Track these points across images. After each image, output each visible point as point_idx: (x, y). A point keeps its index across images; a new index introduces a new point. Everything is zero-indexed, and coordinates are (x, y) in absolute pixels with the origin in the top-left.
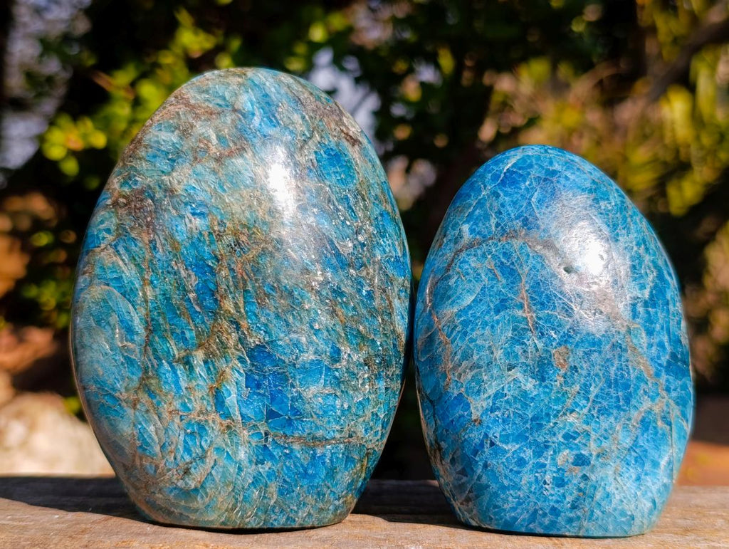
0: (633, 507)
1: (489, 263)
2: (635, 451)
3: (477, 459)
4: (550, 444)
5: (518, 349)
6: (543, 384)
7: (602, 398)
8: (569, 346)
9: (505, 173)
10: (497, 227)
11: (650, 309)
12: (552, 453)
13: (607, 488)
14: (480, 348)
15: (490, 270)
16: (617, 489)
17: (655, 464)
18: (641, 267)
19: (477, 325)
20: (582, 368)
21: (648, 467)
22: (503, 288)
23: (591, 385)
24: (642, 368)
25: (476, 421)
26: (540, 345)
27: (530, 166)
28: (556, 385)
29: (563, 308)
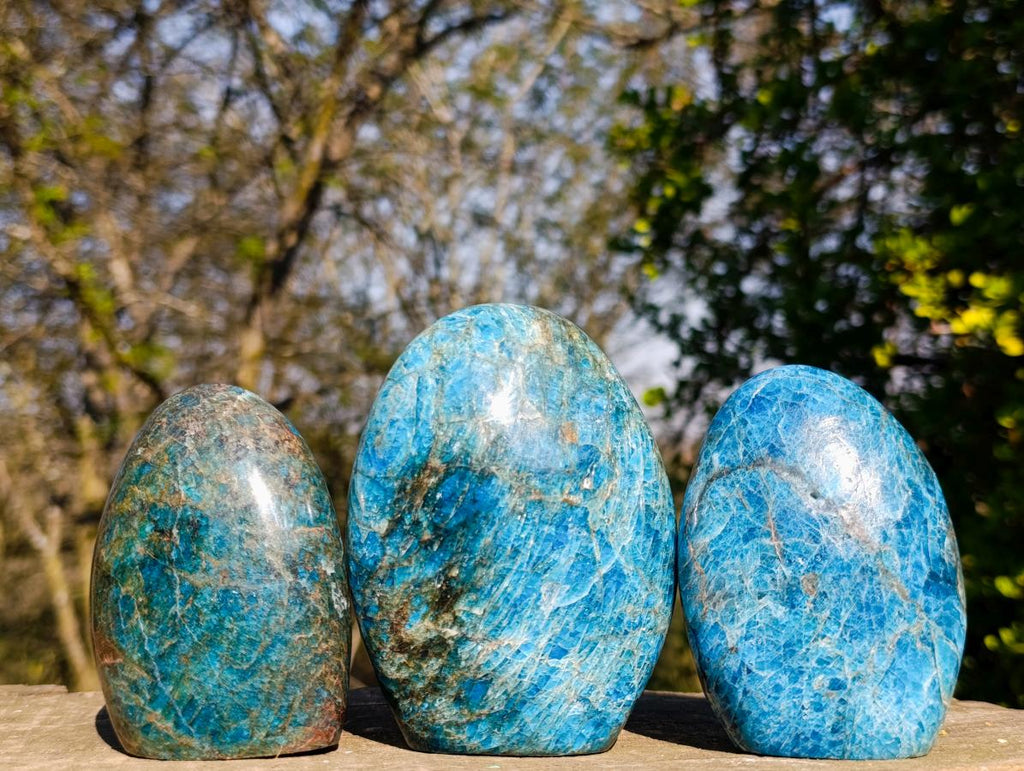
0: (897, 730)
1: (737, 493)
2: (893, 674)
3: (737, 686)
4: (804, 670)
5: (767, 577)
6: (793, 611)
7: (854, 622)
8: (817, 572)
9: (753, 400)
10: (744, 455)
11: (903, 530)
12: (807, 678)
13: (867, 711)
14: (732, 577)
15: (738, 500)
16: (878, 712)
17: (917, 686)
18: (894, 487)
19: (727, 555)
20: (831, 592)
21: (909, 689)
22: (751, 517)
23: (841, 610)
24: (896, 590)
25: (732, 649)
26: (788, 573)
27: (778, 391)
28: (806, 612)
29: (810, 535)
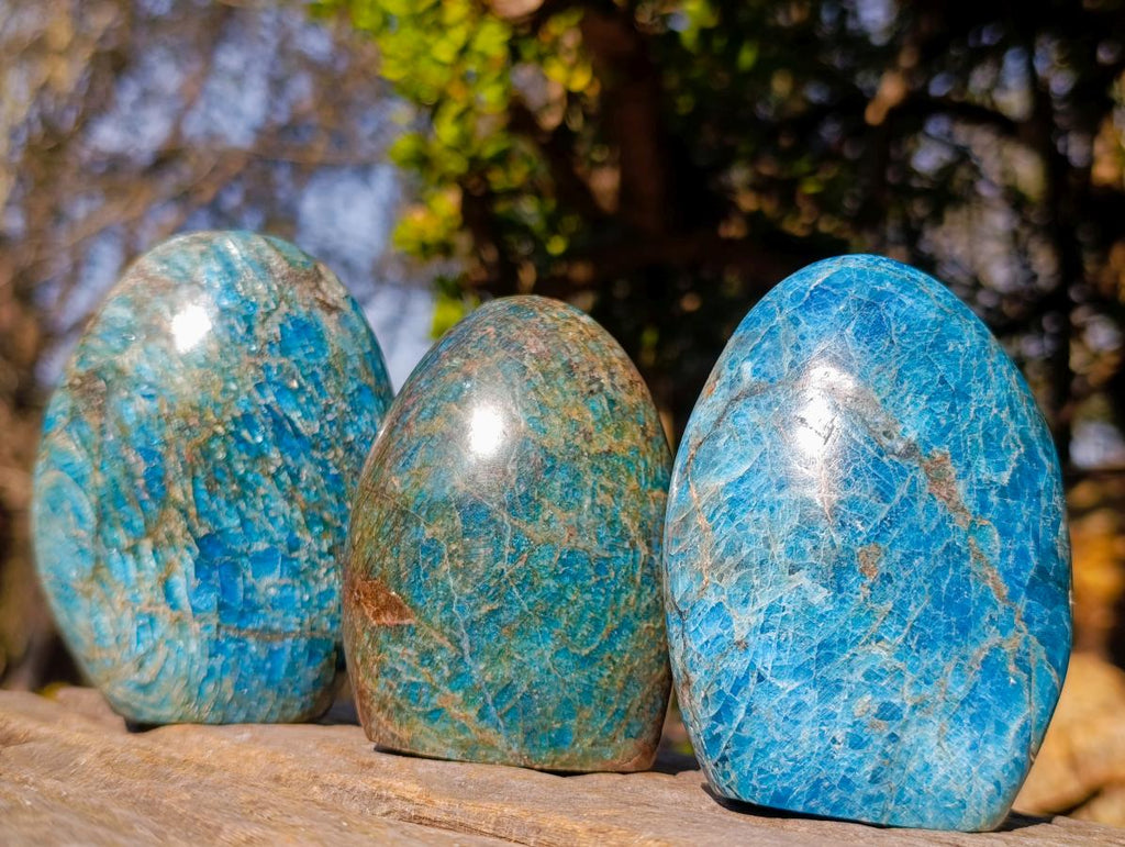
0: (964, 787)
1: (775, 418)
2: (971, 706)
3: (738, 699)
4: (843, 685)
5: (806, 544)
6: (840, 596)
7: (926, 623)
8: (881, 544)
9: (811, 292)
10: (791, 367)
11: (1009, 500)
12: (846, 697)
13: (926, 756)
14: (752, 539)
15: (776, 429)
16: (941, 759)
17: (1001, 728)
18: (1001, 439)
19: (750, 505)
20: (898, 577)
21: (990, 730)
22: (792, 455)
23: (910, 603)
24: (990, 584)
25: (739, 643)
26: (839, 540)
27: (849, 283)
28: (858, 600)
29: (877, 489)
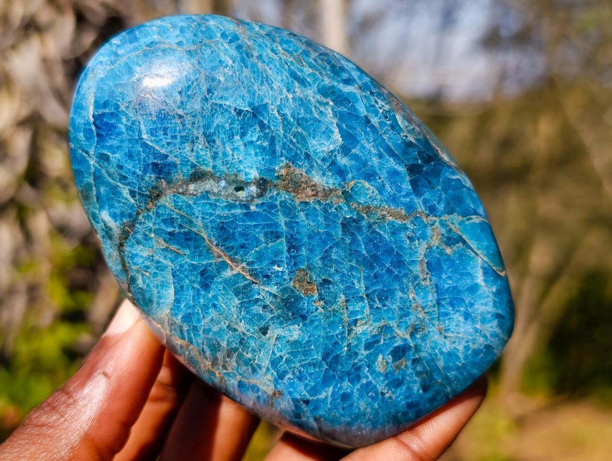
0: (481, 340)
1: (158, 243)
2: (445, 299)
3: (304, 419)
4: (359, 364)
5: (257, 309)
6: (308, 322)
7: (373, 284)
8: (302, 267)
9: (94, 123)
10: (133, 196)
11: (353, 151)
12: (367, 369)
13: (444, 350)
14: (221, 333)
15: (166, 249)
16: (454, 342)
17: (474, 288)
18: (311, 112)
19: (198, 314)
20: (330, 275)
21: (468, 299)
22: (193, 259)
23: (353, 284)
24: (390, 218)
25: (274, 394)
26: (274, 289)
28: (321, 313)
29: (266, 234)
